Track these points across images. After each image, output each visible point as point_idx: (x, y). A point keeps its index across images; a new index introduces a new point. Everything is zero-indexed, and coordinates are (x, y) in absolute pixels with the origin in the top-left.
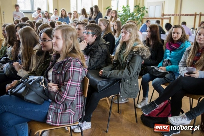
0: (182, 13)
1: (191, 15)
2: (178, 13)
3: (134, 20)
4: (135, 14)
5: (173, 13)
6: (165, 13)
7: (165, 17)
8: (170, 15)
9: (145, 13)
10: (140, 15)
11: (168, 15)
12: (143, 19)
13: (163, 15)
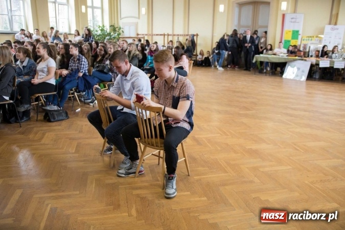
0: (154, 33)
1: (161, 35)
2: (150, 33)
3: (111, 39)
4: (112, 33)
5: (146, 33)
6: (139, 33)
7: (139, 36)
8: (144, 35)
9: (121, 32)
10: (116, 34)
11: (142, 35)
12: (119, 38)
13: (138, 35)
